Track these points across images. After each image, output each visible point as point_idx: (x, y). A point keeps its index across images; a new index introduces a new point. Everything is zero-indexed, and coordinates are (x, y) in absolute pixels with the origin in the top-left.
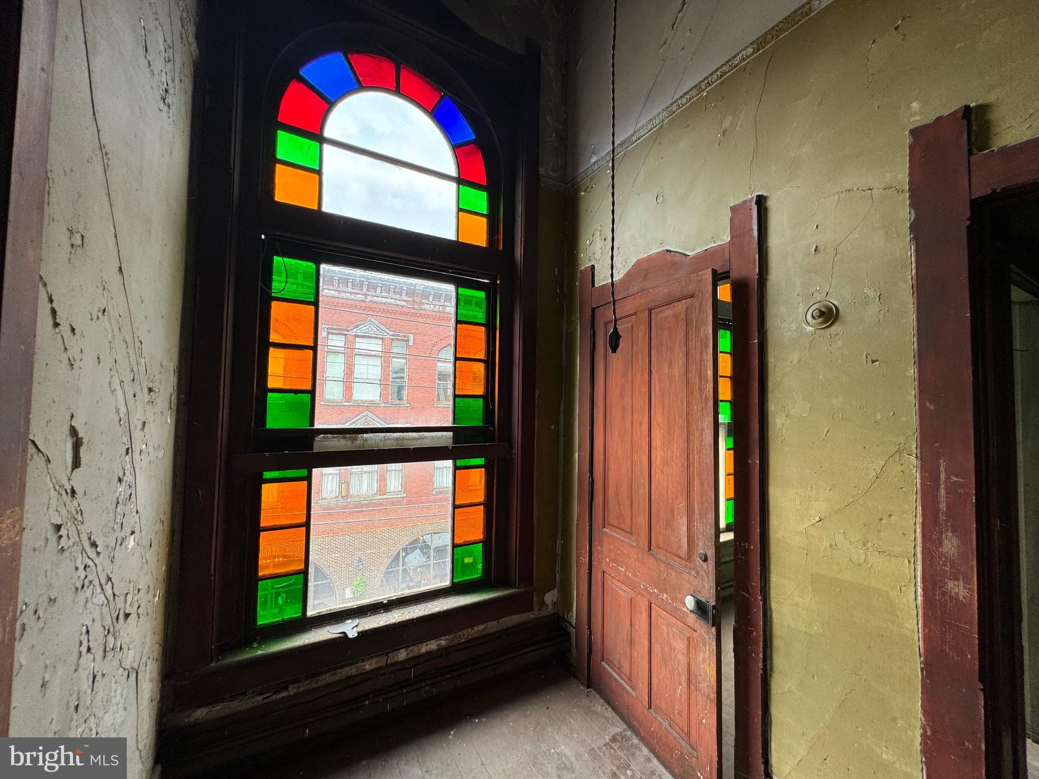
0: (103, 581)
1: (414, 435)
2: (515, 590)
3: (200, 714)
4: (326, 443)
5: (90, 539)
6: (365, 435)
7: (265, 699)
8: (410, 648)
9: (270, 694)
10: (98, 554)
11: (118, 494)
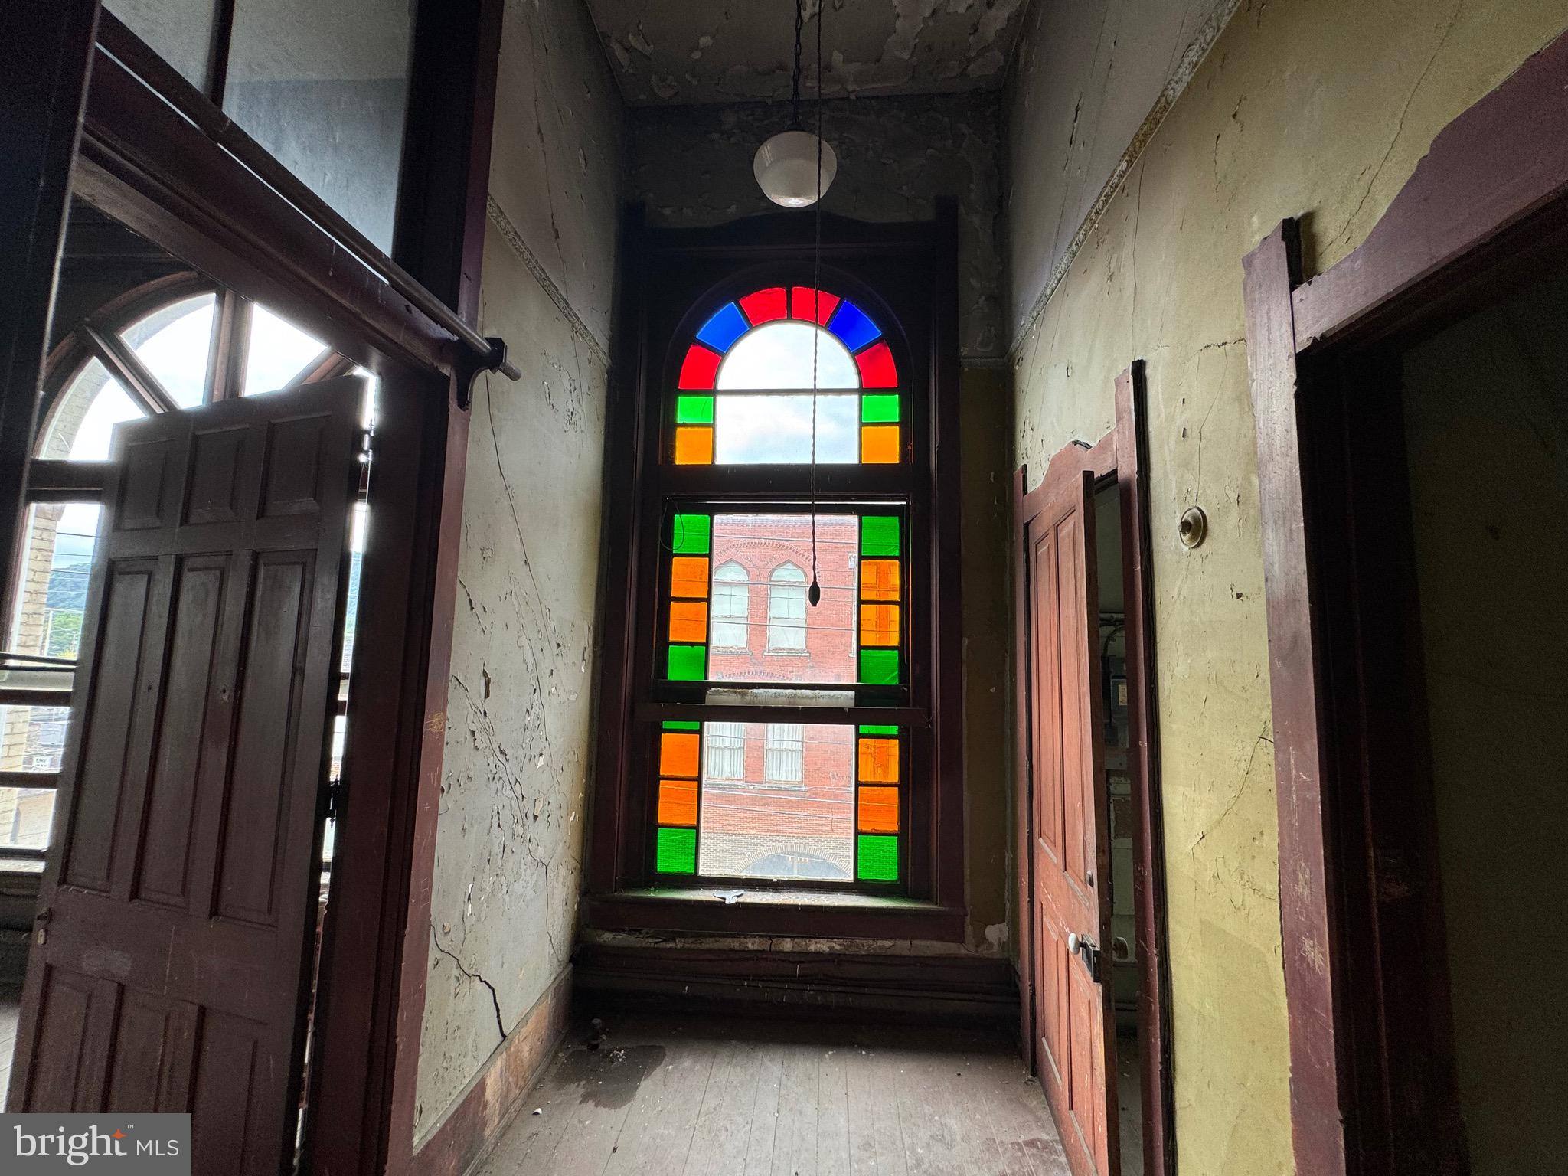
0: (513, 782)
1: (809, 692)
2: (936, 907)
3: (607, 937)
4: (717, 697)
5: (499, 747)
6: (755, 691)
7: (656, 943)
8: (796, 940)
9: (660, 940)
10: (507, 760)
11: (526, 722)
